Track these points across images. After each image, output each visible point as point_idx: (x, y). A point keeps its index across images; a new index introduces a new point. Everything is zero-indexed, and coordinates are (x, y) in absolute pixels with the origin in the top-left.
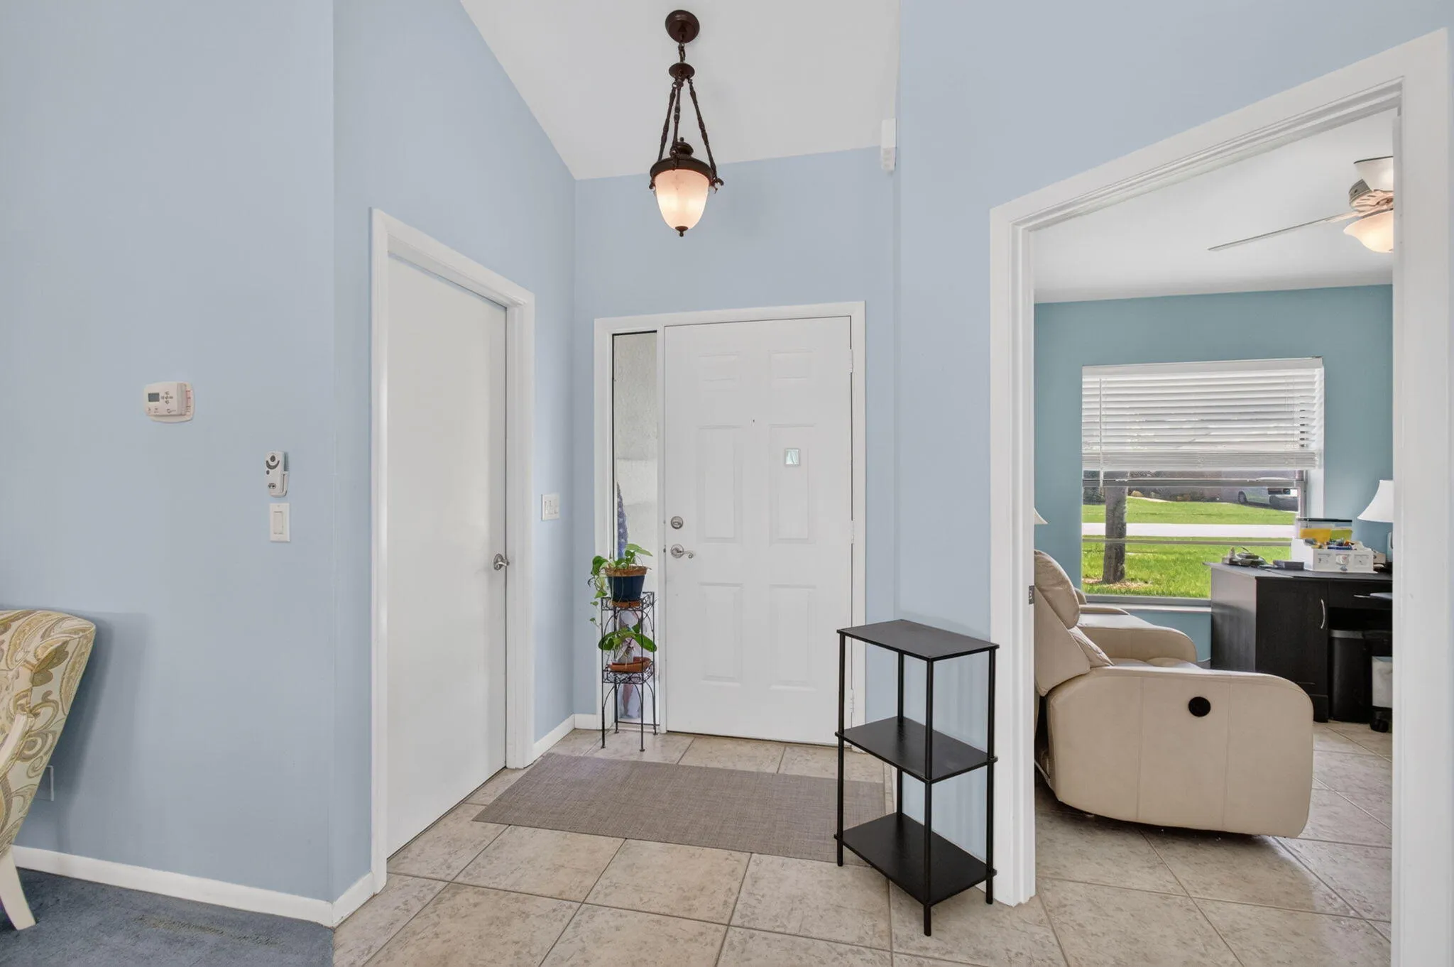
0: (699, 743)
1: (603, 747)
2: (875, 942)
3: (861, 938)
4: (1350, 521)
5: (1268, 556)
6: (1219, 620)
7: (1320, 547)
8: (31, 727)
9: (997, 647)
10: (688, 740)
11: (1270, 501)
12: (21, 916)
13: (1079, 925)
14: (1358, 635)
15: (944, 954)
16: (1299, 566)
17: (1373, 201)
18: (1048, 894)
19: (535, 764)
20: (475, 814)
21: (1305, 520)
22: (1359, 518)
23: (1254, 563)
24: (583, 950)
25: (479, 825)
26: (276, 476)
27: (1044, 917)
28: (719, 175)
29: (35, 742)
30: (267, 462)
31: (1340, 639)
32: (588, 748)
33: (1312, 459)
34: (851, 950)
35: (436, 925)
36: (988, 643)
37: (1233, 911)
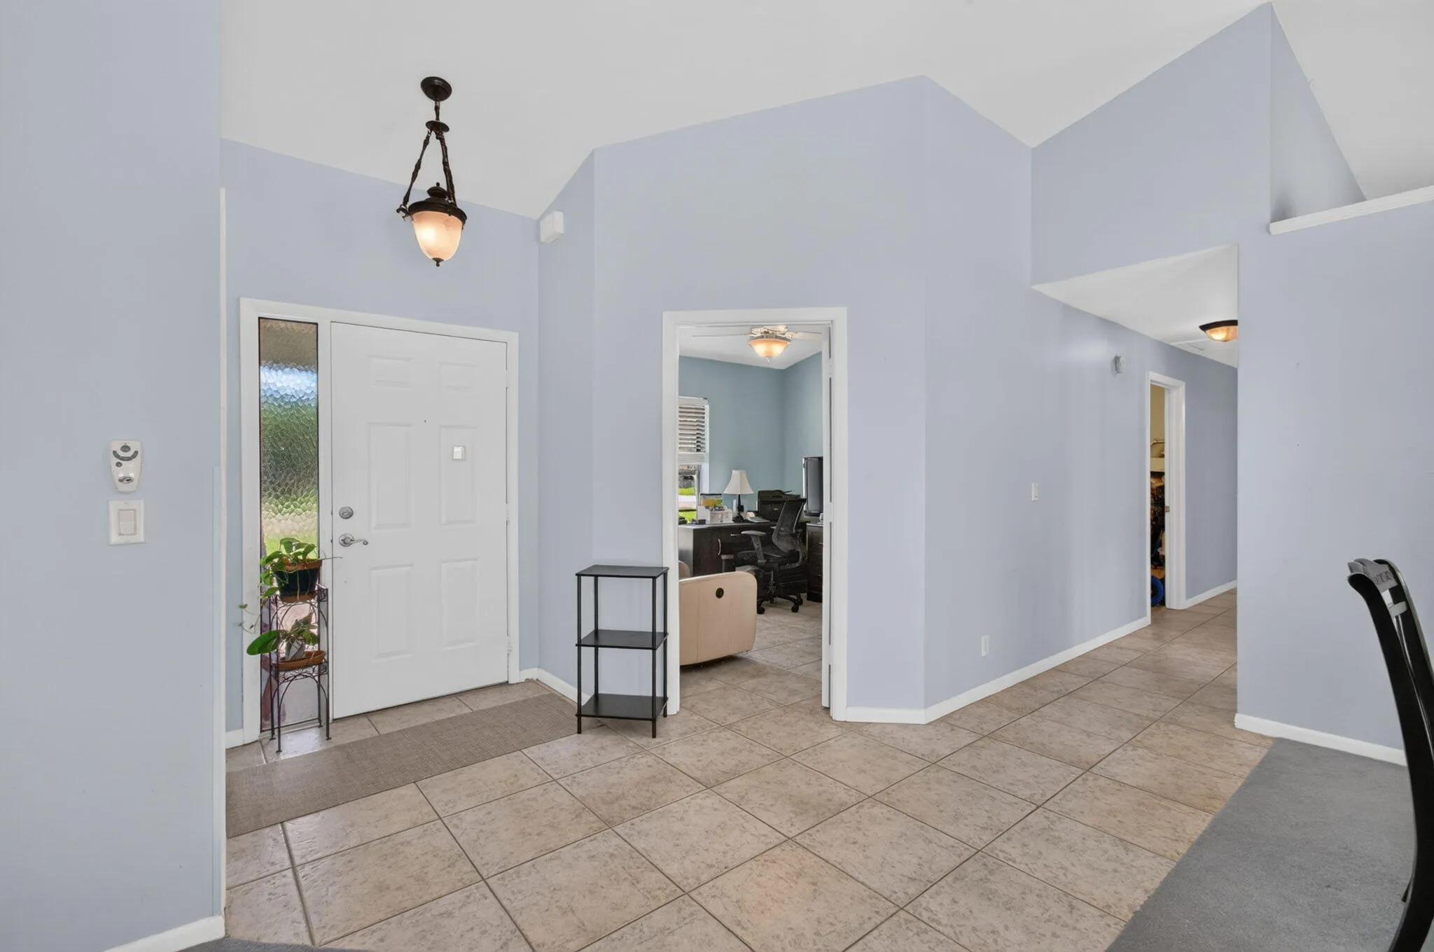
0: (375, 719)
1: (279, 751)
2: (636, 751)
4: (720, 495)
7: (711, 510)
9: (669, 569)
10: (363, 720)
13: (705, 709)
16: (704, 522)
18: (684, 706)
21: (702, 495)
22: (724, 493)
23: (688, 521)
26: (132, 468)
27: (691, 712)
31: (726, 560)
33: (703, 458)
34: (630, 758)
36: (662, 568)
37: (750, 683)
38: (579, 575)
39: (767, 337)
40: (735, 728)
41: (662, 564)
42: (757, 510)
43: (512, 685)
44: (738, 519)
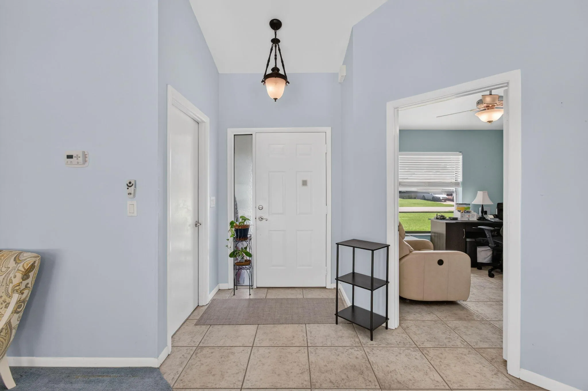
0: (270, 291)
1: (234, 295)
2: (357, 345)
3: (352, 345)
4: (470, 204)
5: (447, 216)
6: (433, 237)
7: (462, 213)
8: (20, 299)
9: (389, 245)
10: (266, 290)
11: (432, 199)
12: (10, 383)
13: (414, 332)
14: (473, 240)
15: (379, 345)
16: (456, 219)
17: (483, 106)
18: (403, 325)
19: (210, 303)
20: (195, 323)
21: (458, 204)
22: (472, 203)
23: (443, 218)
24: (260, 361)
25: (198, 327)
26: (131, 189)
27: (404, 331)
28: (288, 80)
29: (21, 305)
30: (127, 184)
31: (470, 241)
32: (227, 296)
33: (459, 184)
34: (351, 348)
35: (200, 361)
36: (387, 245)
37: (454, 323)
38: (338, 244)
39: (488, 109)
40: (425, 351)
41: (386, 243)
42: (497, 214)
43: (327, 289)
44: (482, 218)
